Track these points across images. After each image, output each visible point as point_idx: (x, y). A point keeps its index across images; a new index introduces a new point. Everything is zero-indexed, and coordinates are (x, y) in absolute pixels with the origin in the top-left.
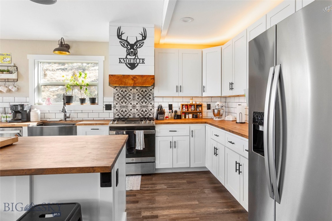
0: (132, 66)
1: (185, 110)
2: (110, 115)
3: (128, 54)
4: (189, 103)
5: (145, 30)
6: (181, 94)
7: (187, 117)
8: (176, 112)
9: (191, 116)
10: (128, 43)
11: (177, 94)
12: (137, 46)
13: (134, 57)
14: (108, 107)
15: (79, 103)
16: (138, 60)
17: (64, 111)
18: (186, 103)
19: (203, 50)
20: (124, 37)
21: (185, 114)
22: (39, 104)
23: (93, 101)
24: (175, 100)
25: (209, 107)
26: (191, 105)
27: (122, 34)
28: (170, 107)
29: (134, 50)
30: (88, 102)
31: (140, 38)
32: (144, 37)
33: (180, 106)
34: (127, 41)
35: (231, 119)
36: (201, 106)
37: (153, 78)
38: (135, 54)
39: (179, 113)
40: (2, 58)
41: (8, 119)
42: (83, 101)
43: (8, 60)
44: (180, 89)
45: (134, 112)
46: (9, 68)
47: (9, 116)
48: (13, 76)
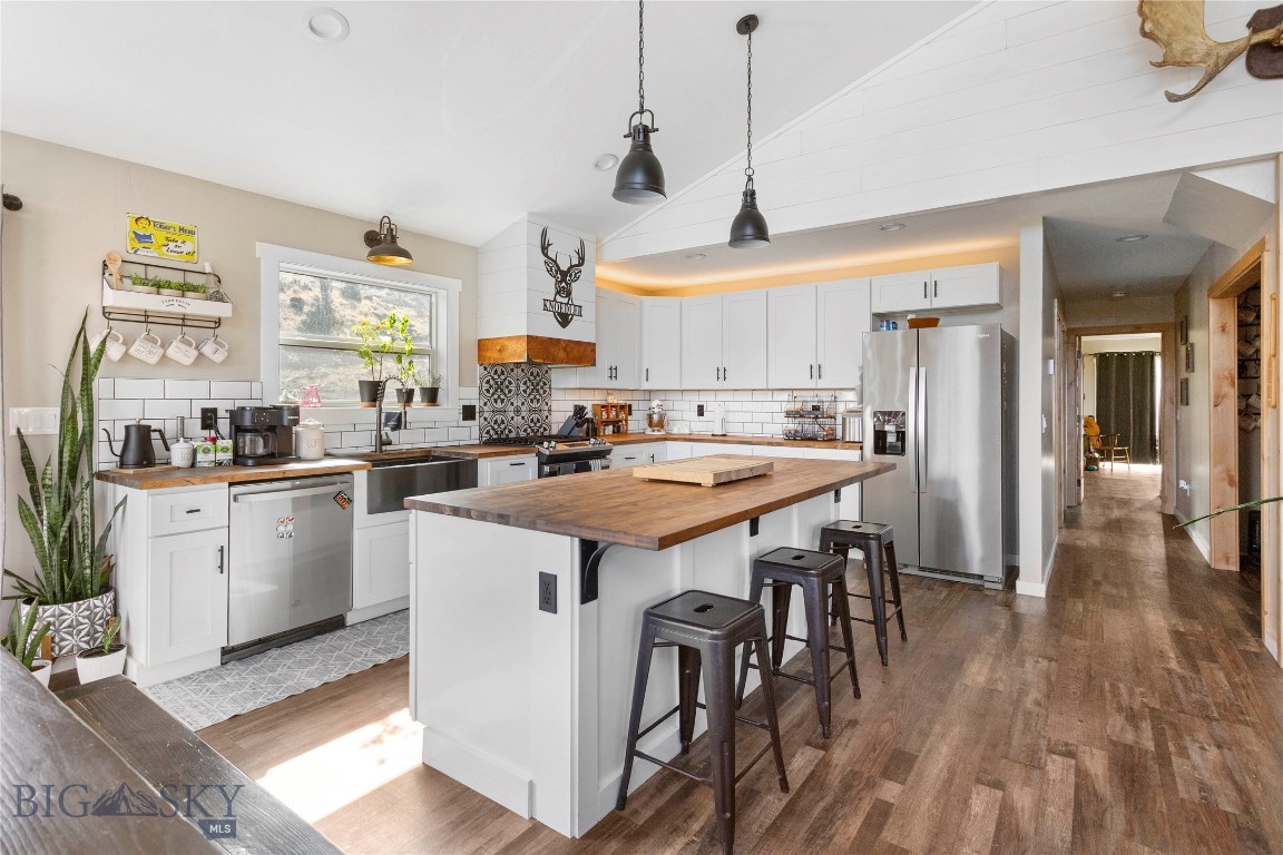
0: (564, 320)
3: (558, 293)
5: (582, 243)
10: (557, 266)
12: (571, 276)
13: (565, 300)
14: (468, 413)
16: (573, 308)
18: (603, 403)
20: (551, 253)
26: (610, 407)
27: (549, 245)
29: (567, 284)
30: (419, 399)
31: (575, 262)
32: (582, 260)
34: (555, 262)
36: (628, 407)
37: (592, 348)
38: (569, 294)
40: (159, 236)
41: (222, 456)
42: (407, 396)
43: (187, 248)
44: (613, 372)
45: (518, 425)
46: (193, 279)
47: (219, 446)
48: (224, 309)
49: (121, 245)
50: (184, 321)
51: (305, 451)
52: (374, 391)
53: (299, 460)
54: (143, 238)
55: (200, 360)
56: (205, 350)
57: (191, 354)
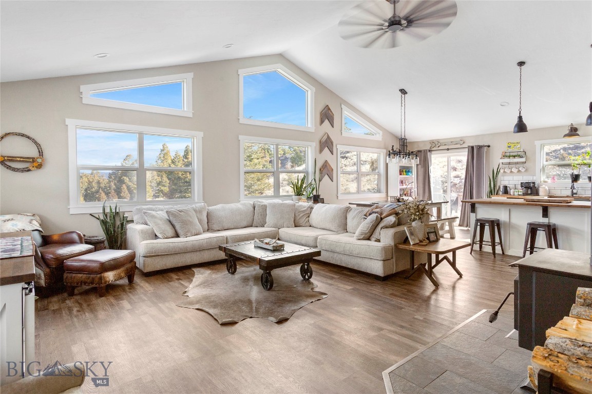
15: (586, 180)
40: (512, 145)
41: (520, 193)
43: (519, 146)
46: (519, 153)
47: (521, 191)
48: (523, 160)
49: (505, 149)
50: (517, 163)
51: (540, 194)
52: (575, 178)
53: (538, 195)
54: (509, 147)
55: (519, 171)
56: (520, 169)
57: (517, 170)
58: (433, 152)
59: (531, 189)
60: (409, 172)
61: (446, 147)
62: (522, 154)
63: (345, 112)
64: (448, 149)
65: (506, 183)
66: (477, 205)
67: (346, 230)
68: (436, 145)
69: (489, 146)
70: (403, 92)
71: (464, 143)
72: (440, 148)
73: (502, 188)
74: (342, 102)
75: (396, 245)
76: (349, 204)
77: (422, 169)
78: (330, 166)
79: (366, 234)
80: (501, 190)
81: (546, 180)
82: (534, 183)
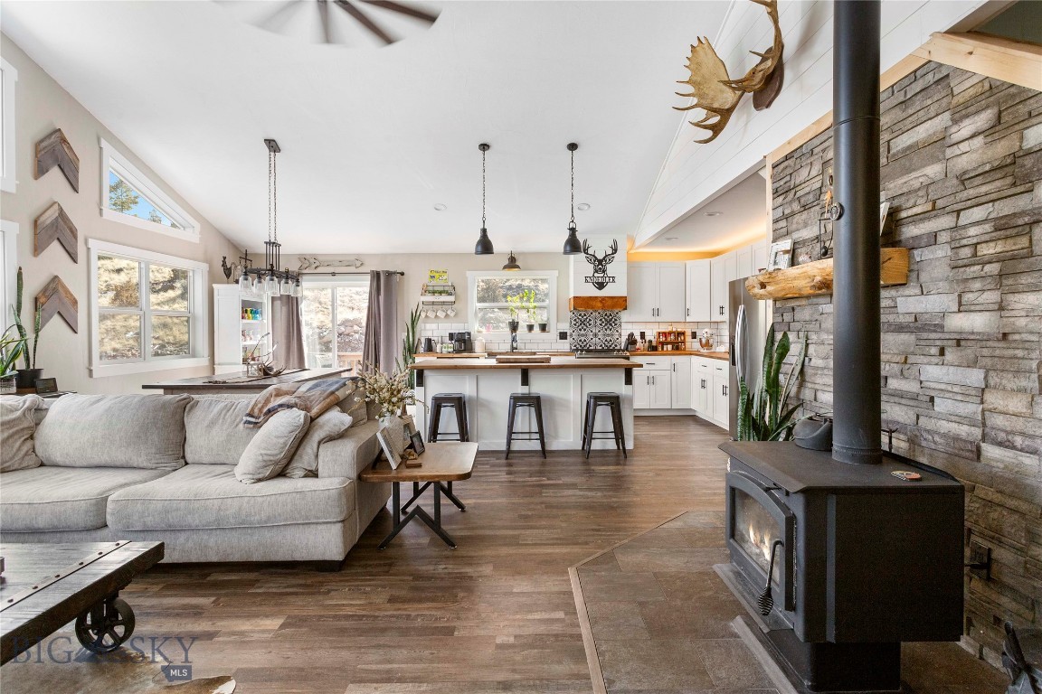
0: (601, 286)
1: (662, 339)
2: (565, 345)
3: (596, 271)
4: (667, 331)
5: (615, 242)
6: (658, 319)
7: (665, 349)
8: (650, 342)
9: (670, 347)
10: (596, 257)
11: (653, 319)
12: (606, 261)
13: (602, 275)
14: (563, 336)
15: (526, 329)
16: (607, 279)
17: (514, 340)
18: (663, 331)
19: (687, 262)
20: (590, 251)
21: (663, 344)
22: (479, 332)
23: (543, 328)
24: (649, 326)
25: (694, 335)
26: (670, 333)
27: (588, 248)
28: (643, 335)
29: (602, 266)
30: (537, 329)
31: (610, 252)
32: (615, 251)
33: (655, 333)
34: (594, 256)
35: (724, 351)
36: (683, 333)
37: (624, 299)
38: (604, 272)
39: (654, 344)
40: (437, 275)
41: (449, 350)
42: (531, 328)
43: (445, 278)
44: (656, 312)
45: (596, 342)
46: (446, 289)
47: (450, 346)
48: (451, 298)
49: (426, 280)
50: (443, 303)
51: (476, 350)
52: (514, 327)
54: (432, 278)
55: (447, 316)
56: (449, 312)
57: (444, 314)
58: (305, 277)
59: (465, 343)
60: (256, 312)
61: (331, 270)
62: (451, 290)
63: (112, 162)
64: (334, 274)
65: (429, 334)
66: (426, 373)
67: (184, 457)
68: (311, 266)
69: (402, 274)
70: (272, 145)
71: (362, 264)
72: (318, 270)
73: (423, 341)
74: (101, 133)
75: (359, 477)
76: (144, 387)
77: (284, 309)
78: (67, 291)
79: (276, 463)
80: (423, 345)
81: (481, 329)
82: (469, 334)
